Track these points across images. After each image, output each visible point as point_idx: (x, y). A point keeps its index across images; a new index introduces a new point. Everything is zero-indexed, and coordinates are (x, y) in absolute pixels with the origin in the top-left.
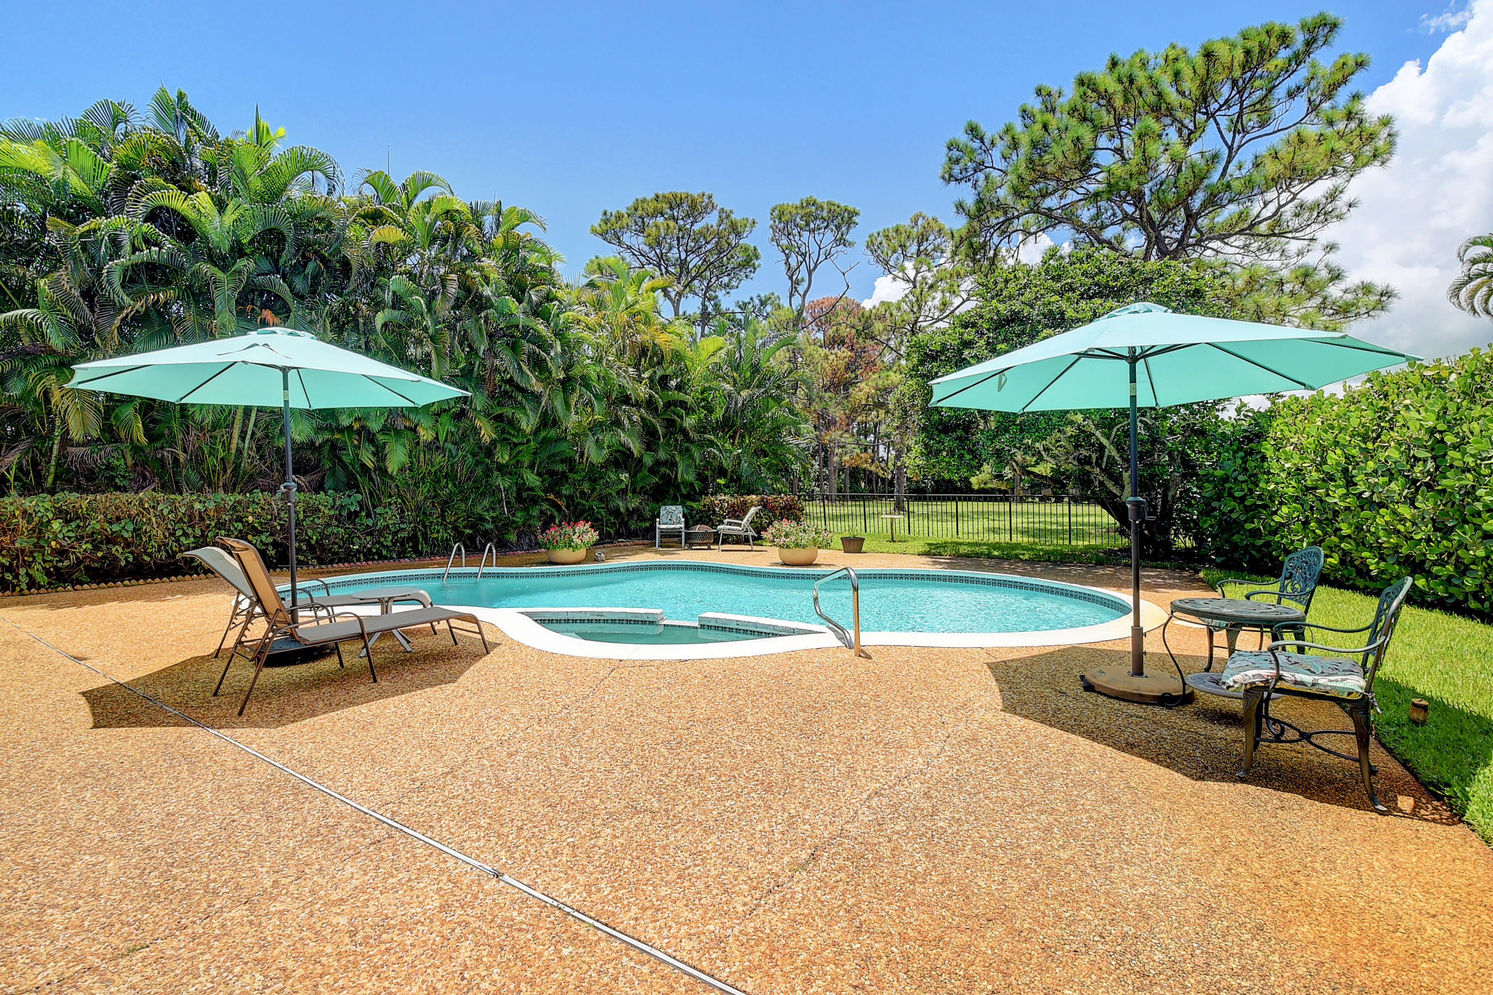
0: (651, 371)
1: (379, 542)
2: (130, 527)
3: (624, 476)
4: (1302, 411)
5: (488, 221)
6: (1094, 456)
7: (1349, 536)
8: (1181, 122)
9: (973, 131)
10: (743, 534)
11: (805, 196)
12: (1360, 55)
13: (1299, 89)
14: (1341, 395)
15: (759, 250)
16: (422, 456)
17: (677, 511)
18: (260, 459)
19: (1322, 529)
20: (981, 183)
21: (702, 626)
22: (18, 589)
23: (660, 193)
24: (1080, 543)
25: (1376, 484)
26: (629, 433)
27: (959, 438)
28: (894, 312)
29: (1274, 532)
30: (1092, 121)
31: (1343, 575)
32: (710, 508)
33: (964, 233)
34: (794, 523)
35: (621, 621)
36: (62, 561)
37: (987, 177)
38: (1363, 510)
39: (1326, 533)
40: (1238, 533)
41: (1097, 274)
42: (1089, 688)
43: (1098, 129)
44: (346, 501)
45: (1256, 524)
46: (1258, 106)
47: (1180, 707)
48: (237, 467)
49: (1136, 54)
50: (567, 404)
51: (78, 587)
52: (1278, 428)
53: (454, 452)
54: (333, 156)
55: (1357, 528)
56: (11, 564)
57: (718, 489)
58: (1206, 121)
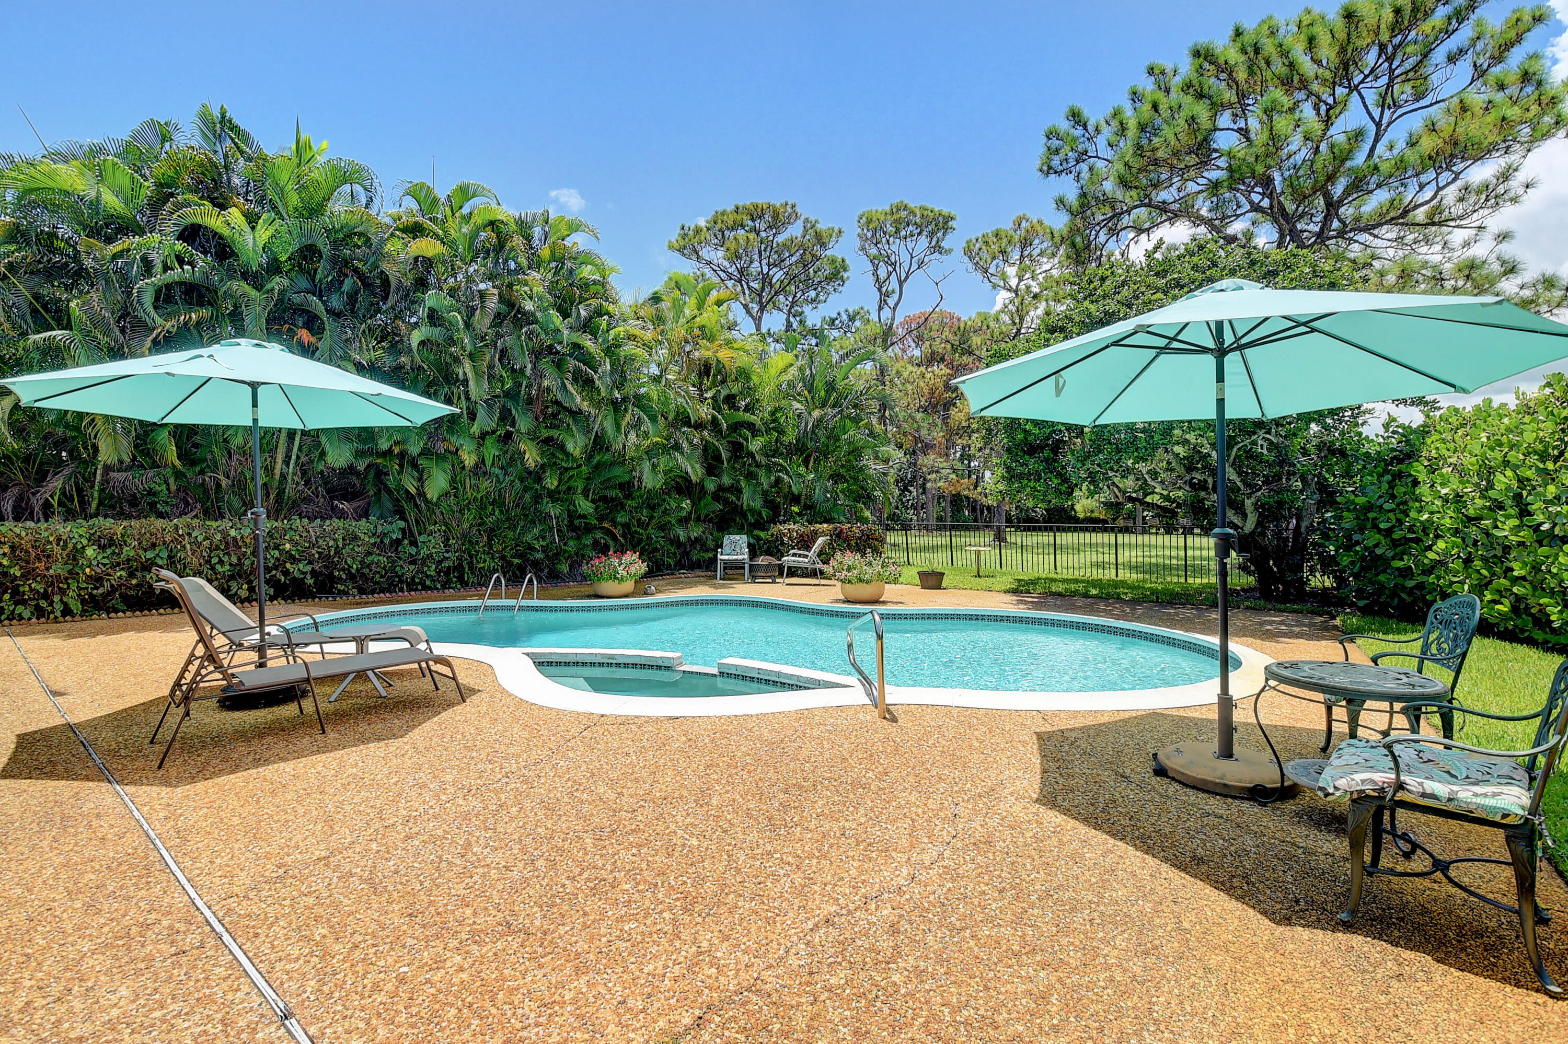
0: (714, 391)
1: (422, 572)
2: (165, 554)
3: (686, 504)
4: (1463, 425)
5: (537, 232)
6: (1210, 480)
7: (1524, 578)
8: (1318, 97)
9: (1076, 117)
10: (809, 566)
11: (896, 201)
12: (1539, 8)
13: (1461, 52)
14: (1512, 402)
15: (847, 262)
16: (468, 481)
17: (742, 540)
18: (306, 485)
19: (1489, 569)
20: (1085, 175)
21: (722, 674)
22: (52, 616)
23: (741, 204)
24: (1198, 581)
25: (1558, 514)
26: (689, 458)
27: (1047, 460)
28: (992, 324)
29: (1428, 571)
30: (1210, 98)
31: (1515, 626)
32: (779, 538)
33: (1065, 231)
34: (858, 556)
35: (634, 666)
36: (97, 588)
37: (1091, 169)
38: (1541, 545)
39: (1494, 574)
40: (1384, 571)
41: (1209, 268)
42: (1161, 772)
43: (1217, 107)
44: (388, 527)
45: (1407, 561)
46: (1411, 74)
47: (1278, 805)
48: (281, 493)
49: (1264, 21)
50: (618, 426)
51: (112, 615)
52: (1432, 446)
53: (501, 477)
54: (373, 168)
55: (1534, 568)
56: (46, 591)
57: (790, 517)
58: (1348, 95)
